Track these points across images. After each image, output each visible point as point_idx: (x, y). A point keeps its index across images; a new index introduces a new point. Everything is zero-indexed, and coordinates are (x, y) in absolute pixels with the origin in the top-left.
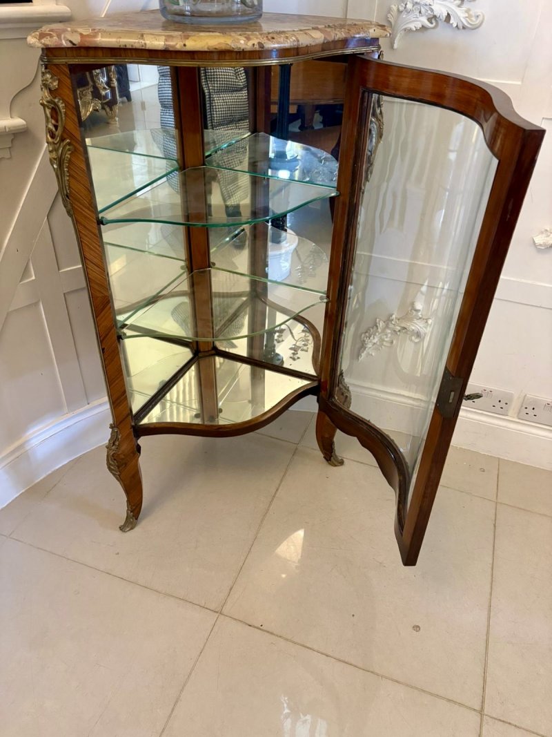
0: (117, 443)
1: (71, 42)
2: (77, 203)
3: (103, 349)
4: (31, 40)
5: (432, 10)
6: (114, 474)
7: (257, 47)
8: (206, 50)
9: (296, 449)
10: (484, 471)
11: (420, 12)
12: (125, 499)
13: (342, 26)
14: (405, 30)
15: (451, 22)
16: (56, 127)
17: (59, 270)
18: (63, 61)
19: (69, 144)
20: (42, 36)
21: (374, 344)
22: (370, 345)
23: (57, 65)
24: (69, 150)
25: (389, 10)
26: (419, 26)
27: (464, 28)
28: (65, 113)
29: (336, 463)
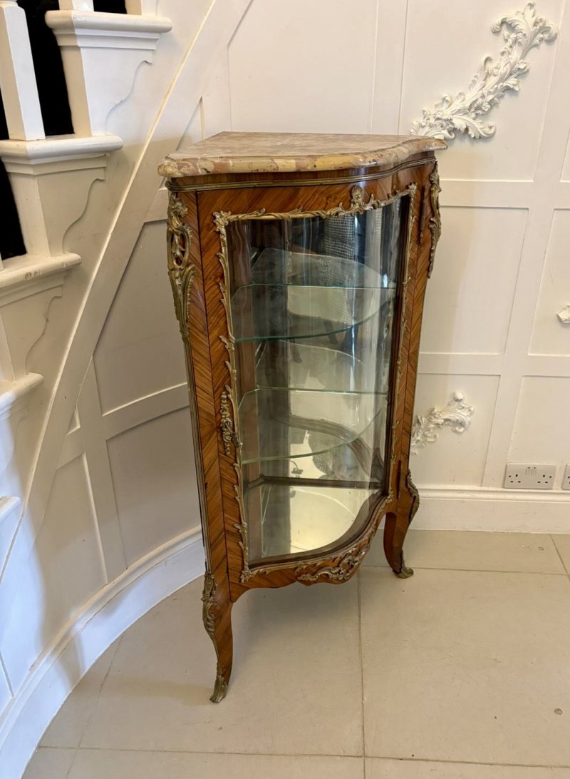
0: (214, 593)
1: (205, 169)
2: (194, 329)
3: (206, 485)
5: (453, 124)
6: (209, 632)
7: (372, 164)
8: (333, 169)
10: (543, 549)
11: (442, 126)
12: (215, 660)
15: (470, 133)
16: (183, 253)
17: (102, 413)
18: (193, 188)
19: (193, 270)
20: (180, 166)
21: (418, 441)
22: (413, 444)
23: (186, 193)
24: (192, 275)
27: (481, 137)
28: (192, 239)
29: (406, 574)
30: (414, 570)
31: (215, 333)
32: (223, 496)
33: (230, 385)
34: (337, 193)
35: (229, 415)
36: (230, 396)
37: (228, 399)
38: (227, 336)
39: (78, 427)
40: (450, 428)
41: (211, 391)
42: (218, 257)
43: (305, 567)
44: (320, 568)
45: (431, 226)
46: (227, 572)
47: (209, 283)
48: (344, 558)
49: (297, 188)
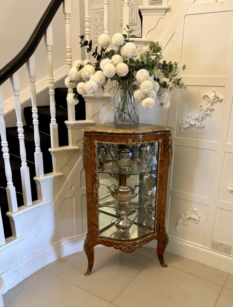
0: (88, 240)
1: (91, 131)
2: (87, 167)
3: (88, 208)
4: (82, 130)
5: (190, 123)
6: (85, 252)
7: (133, 133)
9: (151, 260)
11: (187, 123)
12: (88, 263)
13: (159, 128)
14: (183, 128)
15: (196, 126)
16: (85, 148)
17: (81, 188)
18: (89, 134)
19: (87, 152)
20: (85, 129)
21: (182, 223)
22: (179, 223)
23: (87, 135)
24: (87, 154)
25: (180, 123)
26: (187, 127)
27: (200, 127)
28: (88, 146)
29: (164, 266)
30: (168, 266)
31: (93, 169)
32: (93, 213)
33: (96, 183)
34: (124, 139)
35: (95, 191)
36: (96, 186)
37: (95, 186)
38: (96, 170)
39: (73, 189)
40: (193, 221)
41: (91, 183)
42: (95, 151)
43: (115, 243)
44: (119, 245)
45: (168, 151)
46: (93, 236)
47: (93, 156)
48: (128, 244)
49: (114, 137)
